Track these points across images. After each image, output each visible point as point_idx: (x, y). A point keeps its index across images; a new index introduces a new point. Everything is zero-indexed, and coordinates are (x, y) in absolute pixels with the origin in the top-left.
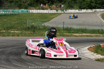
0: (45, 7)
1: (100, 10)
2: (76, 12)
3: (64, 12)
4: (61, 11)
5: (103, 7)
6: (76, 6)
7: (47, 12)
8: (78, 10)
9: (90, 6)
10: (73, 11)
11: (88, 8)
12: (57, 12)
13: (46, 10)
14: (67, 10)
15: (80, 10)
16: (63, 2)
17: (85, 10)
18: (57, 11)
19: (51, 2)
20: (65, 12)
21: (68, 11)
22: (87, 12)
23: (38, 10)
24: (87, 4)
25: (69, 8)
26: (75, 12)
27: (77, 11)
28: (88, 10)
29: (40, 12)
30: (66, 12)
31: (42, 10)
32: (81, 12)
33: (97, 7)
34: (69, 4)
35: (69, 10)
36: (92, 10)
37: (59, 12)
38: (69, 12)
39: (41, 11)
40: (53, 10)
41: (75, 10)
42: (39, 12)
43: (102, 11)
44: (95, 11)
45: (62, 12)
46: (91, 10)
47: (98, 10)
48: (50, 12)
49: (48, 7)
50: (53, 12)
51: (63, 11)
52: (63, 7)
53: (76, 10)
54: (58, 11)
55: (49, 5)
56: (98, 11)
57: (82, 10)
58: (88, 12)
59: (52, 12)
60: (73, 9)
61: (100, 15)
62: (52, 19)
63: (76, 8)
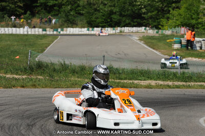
0: (18, 22)
1: (132, 30)
2: (82, 33)
3: (58, 33)
4: (52, 30)
5: (134, 22)
7: (24, 32)
8: (86, 29)
10: (76, 31)
11: (105, 24)
12: (44, 32)
13: (22, 29)
14: (65, 29)
15: (91, 29)
18: (44, 30)
20: (60, 32)
21: (66, 31)
23: (6, 29)
25: (67, 24)
26: (80, 33)
27: (85, 31)
28: (106, 28)
29: (10, 33)
30: (62, 33)
31: (14, 29)
32: (92, 32)
33: (122, 24)
35: (69, 29)
36: (115, 28)
37: (48, 33)
38: (68, 33)
39: (12, 31)
40: (37, 29)
41: (80, 29)
42: (7, 33)
43: (135, 32)
44: (121, 32)
45: (55, 33)
46: (114, 30)
47: (126, 29)
48: (29, 33)
49: (25, 23)
50: (37, 33)
51: (57, 31)
52: (55, 23)
53: (83, 29)
54: (46, 31)
55: (27, 19)
56: (127, 31)
57: (95, 29)
59: (35, 32)
61: (139, 39)
62: (47, 47)
63: (82, 24)
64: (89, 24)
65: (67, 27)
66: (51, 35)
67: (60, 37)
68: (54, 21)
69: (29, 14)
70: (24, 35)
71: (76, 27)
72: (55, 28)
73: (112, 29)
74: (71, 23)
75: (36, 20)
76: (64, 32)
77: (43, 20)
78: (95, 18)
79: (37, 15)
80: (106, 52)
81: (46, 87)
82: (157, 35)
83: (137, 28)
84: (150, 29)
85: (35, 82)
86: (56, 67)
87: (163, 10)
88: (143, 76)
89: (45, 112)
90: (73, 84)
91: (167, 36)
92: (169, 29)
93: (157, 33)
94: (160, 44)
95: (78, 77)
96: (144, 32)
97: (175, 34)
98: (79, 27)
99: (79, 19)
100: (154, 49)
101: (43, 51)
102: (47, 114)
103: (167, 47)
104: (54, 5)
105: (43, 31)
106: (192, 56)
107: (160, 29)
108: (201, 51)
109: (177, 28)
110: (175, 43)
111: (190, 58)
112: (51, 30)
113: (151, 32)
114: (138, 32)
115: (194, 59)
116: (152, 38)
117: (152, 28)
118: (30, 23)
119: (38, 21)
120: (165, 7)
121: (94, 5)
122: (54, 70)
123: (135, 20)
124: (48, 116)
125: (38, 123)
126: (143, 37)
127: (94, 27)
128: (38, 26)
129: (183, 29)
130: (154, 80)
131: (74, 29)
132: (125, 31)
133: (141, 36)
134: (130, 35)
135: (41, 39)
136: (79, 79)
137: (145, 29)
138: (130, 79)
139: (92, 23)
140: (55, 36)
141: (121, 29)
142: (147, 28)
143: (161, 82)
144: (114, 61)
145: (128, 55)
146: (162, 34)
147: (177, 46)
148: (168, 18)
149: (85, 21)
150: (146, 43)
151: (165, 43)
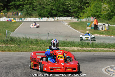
1: (64, 19)
3: (22, 21)
4: (19, 19)
5: (65, 14)
6: (35, 13)
7: (3, 20)
8: (38, 18)
9: (51, 14)
11: (48, 16)
13: (2, 18)
14: (26, 18)
15: (41, 18)
17: (46, 18)
19: (6, 9)
20: (23, 20)
21: (27, 19)
22: (48, 20)
24: (47, 11)
27: (37, 19)
28: (49, 18)
30: (24, 20)
32: (41, 20)
33: (58, 15)
34: (27, 10)
36: (54, 18)
37: (17, 20)
38: (28, 20)
41: (35, 19)
43: (66, 20)
44: (57, 20)
45: (21, 20)
46: (53, 19)
47: (61, 18)
48: (6, 21)
49: (4, 15)
51: (22, 19)
54: (15, 19)
55: (5, 13)
56: (61, 19)
57: (43, 18)
58: (50, 20)
61: (68, 24)
62: (16, 29)
63: (35, 15)
64: (39, 15)
65: (28, 17)
66: (18, 22)
67: (23, 23)
68: (20, 14)
69: (6, 10)
70: (3, 22)
71: (32, 17)
72: (21, 18)
73: (52, 18)
74: (29, 15)
75: (10, 13)
76: (26, 20)
77: (14, 13)
78: (43, 12)
79: (11, 10)
80: (49, 31)
81: (16, 51)
82: (78, 22)
83: (66, 18)
84: (74, 19)
85: (10, 48)
86: (21, 40)
87: (81, 8)
88: (70, 45)
89: (16, 65)
90: (31, 49)
91: (83, 22)
92: (84, 18)
93: (78, 20)
94: (80, 27)
95: (34, 46)
96: (70, 20)
97: (88, 21)
98: (34, 17)
99: (34, 13)
100: (76, 29)
101: (14, 31)
102: (17, 66)
103: (83, 28)
106: (97, 33)
107: (79, 18)
108: (102, 30)
109: (89, 18)
110: (88, 26)
113: (74, 20)
114: (67, 20)
115: (98, 35)
116: (75, 23)
117: (75, 17)
118: (7, 15)
119: (11, 14)
120: (82, 6)
121: (43, 5)
122: (20, 41)
123: (65, 13)
124: (17, 67)
125: (11, 71)
127: (42, 17)
128: (11, 16)
129: (92, 18)
130: (77, 47)
131: (31, 18)
132: (60, 20)
133: (69, 22)
134: (62, 22)
135: (13, 24)
136: (35, 47)
137: (71, 18)
138: (63, 47)
139: (41, 15)
140: (21, 23)
141: (57, 18)
142: (72, 18)
143: (80, 48)
144: (54, 36)
145: (61, 33)
146: (80, 21)
147: (88, 28)
148: (84, 12)
149: (37, 14)
150: (72, 26)
151: (82, 26)
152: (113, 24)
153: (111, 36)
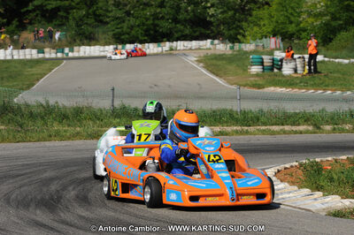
1: (189, 46)
3: (65, 56)
4: (55, 51)
6: (104, 33)
7: (6, 56)
10: (94, 51)
11: (143, 38)
12: (41, 55)
13: (2, 51)
14: (76, 48)
16: (57, 22)
18: (41, 51)
19: (18, 23)
20: (67, 54)
21: (79, 51)
25: (81, 40)
26: (102, 54)
27: (108, 50)
28: (146, 44)
30: (71, 55)
34: (78, 26)
35: (82, 48)
36: (162, 44)
37: (47, 56)
38: (82, 54)
40: (27, 50)
41: (102, 48)
43: (196, 49)
44: (171, 49)
45: (59, 55)
46: (159, 46)
47: (180, 45)
48: (16, 57)
49: (8, 41)
50: (28, 57)
51: (63, 52)
52: (59, 39)
53: (107, 48)
54: (43, 53)
56: (182, 48)
57: (128, 46)
58: (148, 51)
59: (25, 55)
60: (93, 42)
61: (197, 61)
62: (38, 80)
63: (105, 38)
64: (118, 38)
65: (80, 46)
66: (52, 59)
67: (65, 61)
68: (57, 36)
72: (59, 48)
73: (156, 45)
74: (86, 38)
75: (27, 35)
76: (76, 54)
79: (29, 27)
83: (197, 42)
84: (219, 44)
87: (243, 10)
91: (246, 53)
92: (252, 41)
93: (232, 48)
94: (232, 67)
96: (210, 49)
97: (260, 49)
98: (101, 45)
99: (101, 30)
103: (240, 71)
104: (58, 9)
105: (38, 53)
106: (276, 84)
107: (240, 42)
108: (296, 75)
109: (264, 39)
110: (253, 64)
111: (272, 88)
112: (52, 51)
113: (221, 47)
114: (199, 49)
115: (279, 90)
116: (220, 57)
118: (18, 40)
120: (247, 3)
126: (205, 56)
127: (125, 43)
128: (31, 44)
129: (273, 40)
131: (92, 48)
132: (178, 48)
133: (202, 55)
134: (185, 54)
135: (31, 67)
137: (212, 43)
141: (171, 44)
142: (216, 42)
146: (239, 51)
147: (255, 69)
149: (111, 34)
150: (206, 67)
151: (238, 66)
152: (334, 54)
153: (317, 90)
